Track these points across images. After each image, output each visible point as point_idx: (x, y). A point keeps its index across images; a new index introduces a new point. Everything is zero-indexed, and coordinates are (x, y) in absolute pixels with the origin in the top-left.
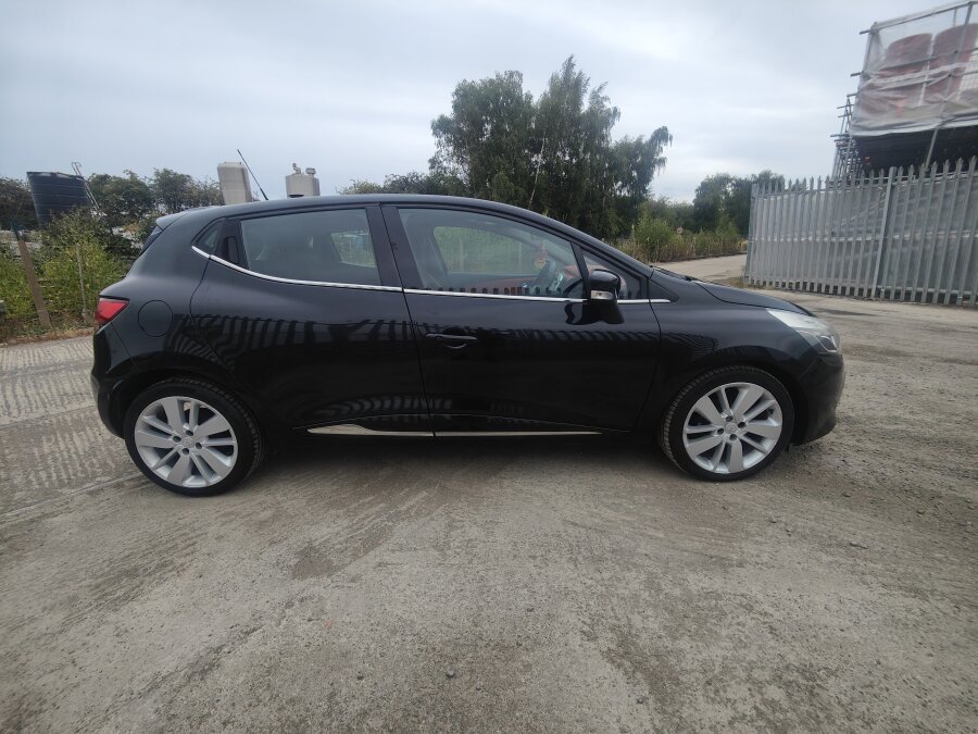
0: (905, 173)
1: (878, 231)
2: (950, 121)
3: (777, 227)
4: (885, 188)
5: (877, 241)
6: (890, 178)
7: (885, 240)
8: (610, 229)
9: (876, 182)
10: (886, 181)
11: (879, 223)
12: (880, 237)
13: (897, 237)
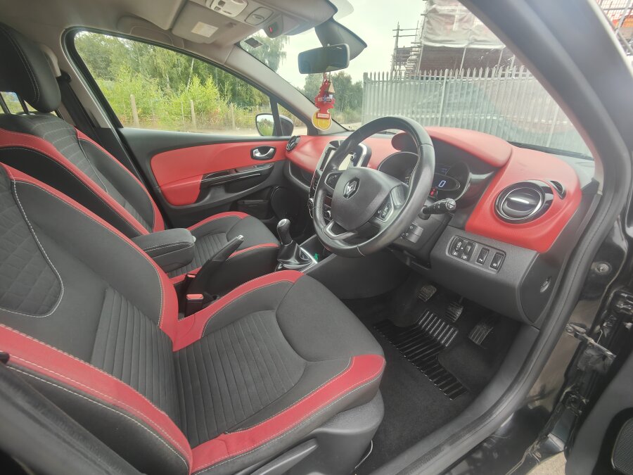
0: (454, 75)
1: (438, 112)
2: (472, 43)
3: (380, 105)
4: (442, 83)
5: (437, 119)
6: (445, 77)
7: (442, 118)
8: (255, 100)
9: (438, 79)
10: (443, 79)
11: (438, 107)
12: (439, 116)
13: (448, 116)
